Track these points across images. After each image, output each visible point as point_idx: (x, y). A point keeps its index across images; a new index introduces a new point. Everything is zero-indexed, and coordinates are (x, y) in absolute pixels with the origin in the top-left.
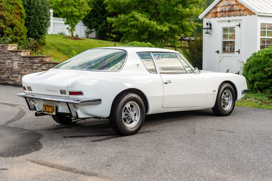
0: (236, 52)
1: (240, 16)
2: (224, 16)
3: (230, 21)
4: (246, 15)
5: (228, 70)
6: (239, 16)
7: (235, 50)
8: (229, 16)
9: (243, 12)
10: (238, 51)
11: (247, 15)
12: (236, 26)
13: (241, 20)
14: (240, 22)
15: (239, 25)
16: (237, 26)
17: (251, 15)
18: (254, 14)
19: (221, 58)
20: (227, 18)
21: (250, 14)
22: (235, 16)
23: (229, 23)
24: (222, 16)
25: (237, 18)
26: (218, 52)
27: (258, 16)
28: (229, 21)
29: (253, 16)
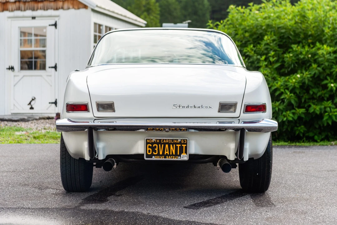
0: (49, 67)
1: (57, 9)
2: (23, 9)
3: (36, 18)
4: (69, 9)
5: (33, 98)
6: (54, 9)
7: (48, 65)
8: (33, 9)
9: (63, 4)
10: (54, 65)
11: (71, 9)
12: (48, 25)
13: (58, 16)
14: (57, 19)
15: (55, 25)
16: (50, 25)
17: (79, 8)
18: (85, 7)
19: (17, 79)
20: (29, 13)
21: (76, 8)
22: (46, 9)
23: (34, 21)
24: (19, 9)
25: (51, 12)
26: (12, 68)
27: (93, 10)
28: (34, 18)
29: (82, 11)
